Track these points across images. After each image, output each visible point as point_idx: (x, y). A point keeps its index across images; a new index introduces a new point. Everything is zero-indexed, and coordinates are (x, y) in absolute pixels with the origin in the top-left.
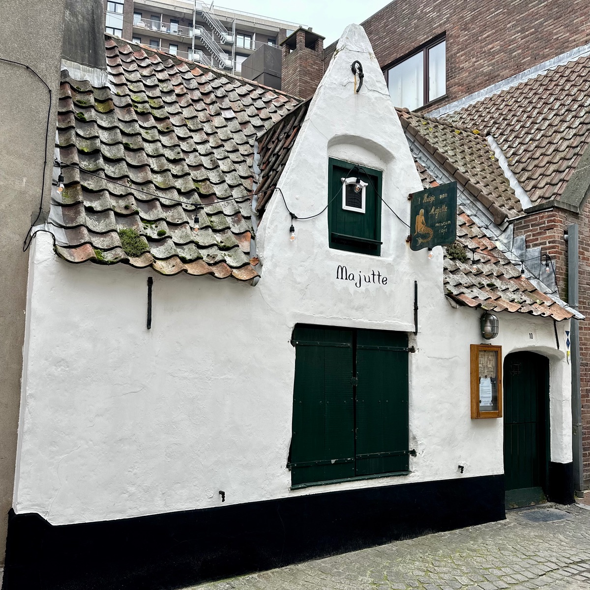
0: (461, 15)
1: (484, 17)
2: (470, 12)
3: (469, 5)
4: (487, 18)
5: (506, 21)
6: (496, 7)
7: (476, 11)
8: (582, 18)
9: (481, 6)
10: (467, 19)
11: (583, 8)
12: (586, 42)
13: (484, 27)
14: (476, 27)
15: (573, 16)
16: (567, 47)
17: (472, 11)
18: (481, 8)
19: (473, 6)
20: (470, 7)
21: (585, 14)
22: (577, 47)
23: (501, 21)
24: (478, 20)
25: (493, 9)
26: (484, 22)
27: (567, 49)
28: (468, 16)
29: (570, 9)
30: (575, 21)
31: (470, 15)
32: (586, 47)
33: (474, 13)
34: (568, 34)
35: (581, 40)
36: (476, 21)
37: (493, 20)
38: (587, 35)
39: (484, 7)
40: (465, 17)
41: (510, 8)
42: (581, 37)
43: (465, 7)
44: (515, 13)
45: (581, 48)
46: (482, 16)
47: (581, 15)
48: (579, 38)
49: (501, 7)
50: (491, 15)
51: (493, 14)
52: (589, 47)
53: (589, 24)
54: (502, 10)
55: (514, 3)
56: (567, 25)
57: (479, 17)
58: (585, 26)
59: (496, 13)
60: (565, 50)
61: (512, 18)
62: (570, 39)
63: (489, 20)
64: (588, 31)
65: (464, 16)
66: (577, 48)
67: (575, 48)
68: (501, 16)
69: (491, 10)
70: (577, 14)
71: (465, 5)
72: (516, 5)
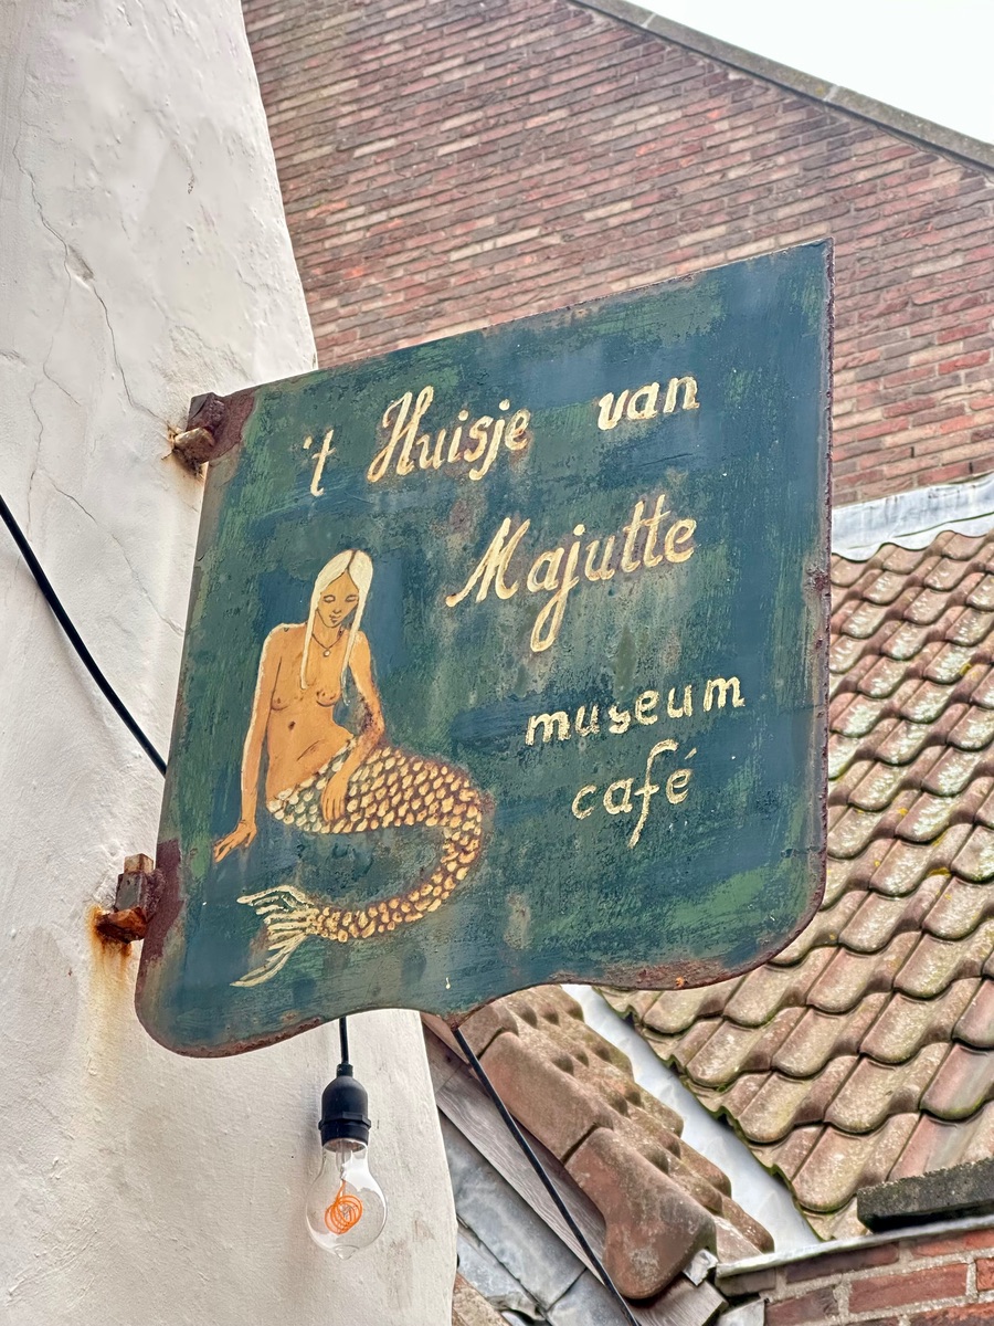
0: (311, 214)
1: (437, 249)
2: (361, 210)
3: (360, 176)
4: (455, 256)
5: (556, 290)
6: (507, 215)
7: (394, 212)
8: (951, 349)
9: (423, 192)
10: (345, 239)
11: (956, 304)
12: (971, 470)
13: (434, 298)
14: (386, 287)
15: (908, 331)
16: (871, 477)
17: (375, 206)
18: (427, 202)
19: (381, 181)
20: (363, 187)
21: (967, 333)
22: (922, 483)
23: (529, 284)
24: (403, 258)
25: (491, 221)
26: (433, 274)
27: (874, 488)
28: (349, 226)
29: (890, 297)
30: (913, 359)
31: (361, 223)
32: (970, 491)
33: (382, 216)
34: (876, 414)
35: (947, 456)
36: (391, 261)
37: (484, 272)
38: (978, 437)
39: (442, 198)
40: (334, 230)
41: (578, 232)
42: (945, 442)
43: (339, 182)
44: (604, 264)
45: (945, 493)
46: (425, 240)
47: (949, 335)
48: (932, 445)
49: (533, 220)
50: (477, 249)
51: (488, 246)
52: (987, 498)
53: (986, 384)
54: (534, 233)
55: (601, 212)
56: (871, 371)
57: (410, 244)
58: (962, 389)
59: (501, 242)
60: (860, 489)
61: (585, 283)
62: (888, 441)
63: (464, 266)
64: (981, 419)
65: (331, 220)
66: (924, 491)
67: (909, 487)
68: (528, 259)
69: (480, 224)
70: (925, 327)
71: (340, 169)
72: (613, 222)
